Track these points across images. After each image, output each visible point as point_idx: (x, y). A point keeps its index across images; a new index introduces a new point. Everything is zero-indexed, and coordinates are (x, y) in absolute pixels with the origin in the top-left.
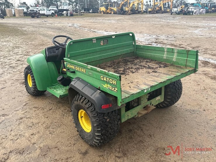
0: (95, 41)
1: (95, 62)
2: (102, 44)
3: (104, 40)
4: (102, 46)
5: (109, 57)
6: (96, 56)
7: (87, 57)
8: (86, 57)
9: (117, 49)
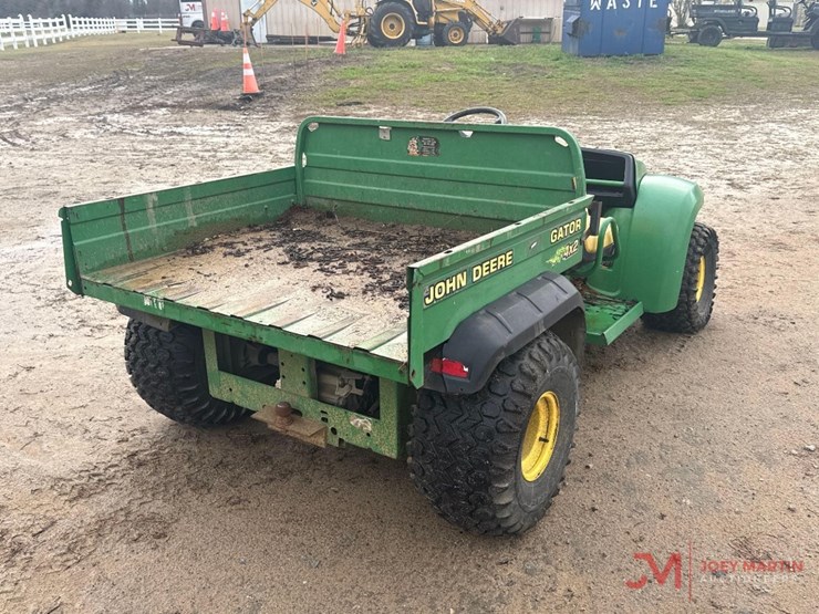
0: (385, 135)
1: (383, 209)
2: (413, 151)
3: (421, 138)
4: (413, 158)
5: (439, 209)
6: (388, 190)
7: (357, 182)
8: (356, 184)
9: (480, 187)
